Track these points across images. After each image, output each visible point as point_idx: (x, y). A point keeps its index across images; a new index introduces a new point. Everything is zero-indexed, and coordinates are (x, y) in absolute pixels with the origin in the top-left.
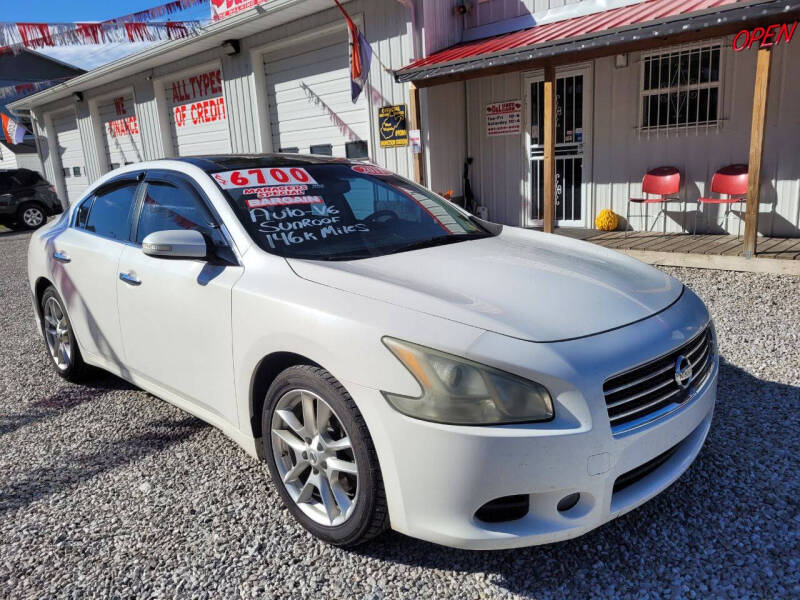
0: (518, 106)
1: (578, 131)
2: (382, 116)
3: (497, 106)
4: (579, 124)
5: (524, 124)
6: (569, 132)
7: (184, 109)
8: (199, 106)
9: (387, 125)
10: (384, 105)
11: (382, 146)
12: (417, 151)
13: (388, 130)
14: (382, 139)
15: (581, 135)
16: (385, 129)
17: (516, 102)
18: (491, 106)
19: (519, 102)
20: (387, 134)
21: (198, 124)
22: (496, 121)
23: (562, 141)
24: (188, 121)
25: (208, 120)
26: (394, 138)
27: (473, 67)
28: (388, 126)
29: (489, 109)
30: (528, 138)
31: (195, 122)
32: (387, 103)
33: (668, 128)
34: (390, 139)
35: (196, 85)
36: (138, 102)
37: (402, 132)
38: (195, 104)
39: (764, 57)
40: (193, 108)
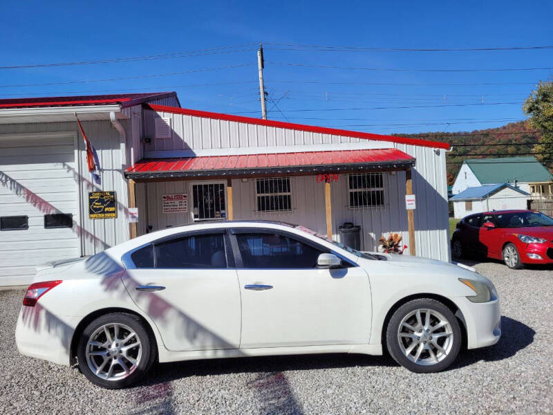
0: (185, 197)
1: (222, 212)
2: (92, 197)
3: (170, 196)
4: (223, 208)
5: (189, 207)
6: (218, 212)
9: (96, 204)
10: (95, 191)
11: (91, 218)
12: (135, 221)
13: (98, 207)
14: (91, 212)
15: (225, 214)
16: (95, 207)
17: (184, 195)
18: (166, 196)
19: (186, 195)
20: (96, 210)
22: (170, 204)
23: (214, 217)
26: (104, 212)
27: (187, 175)
28: (98, 205)
29: (164, 198)
30: (193, 215)
32: (97, 189)
33: (275, 212)
34: (100, 213)
37: (112, 209)
39: (328, 186)
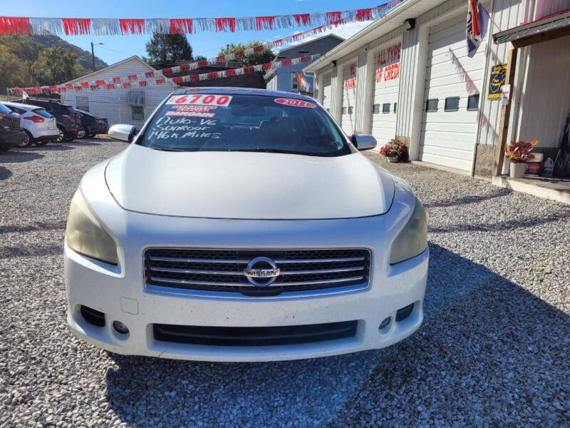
2: (493, 73)
7: (381, 70)
8: (389, 67)
10: (497, 64)
11: (489, 99)
12: (506, 103)
13: (496, 85)
14: (490, 92)
16: (493, 85)
20: (495, 88)
21: (387, 81)
24: (383, 79)
25: (392, 78)
26: (499, 92)
27: (555, 26)
28: (496, 82)
31: (385, 80)
32: (500, 62)
34: (496, 93)
35: (390, 53)
36: (359, 67)
38: (388, 67)
40: (386, 70)
